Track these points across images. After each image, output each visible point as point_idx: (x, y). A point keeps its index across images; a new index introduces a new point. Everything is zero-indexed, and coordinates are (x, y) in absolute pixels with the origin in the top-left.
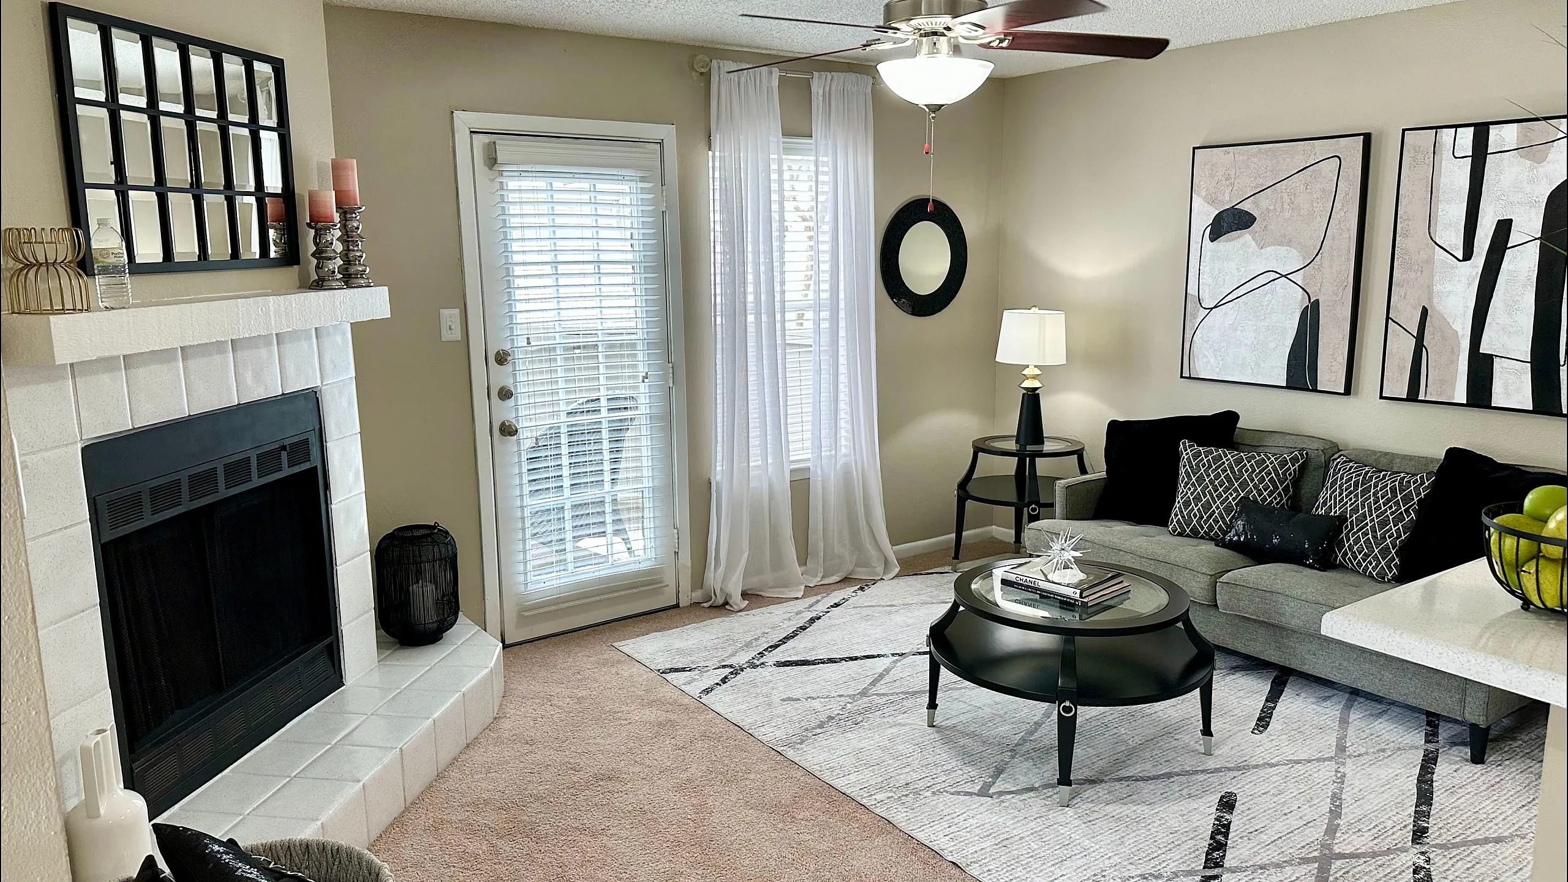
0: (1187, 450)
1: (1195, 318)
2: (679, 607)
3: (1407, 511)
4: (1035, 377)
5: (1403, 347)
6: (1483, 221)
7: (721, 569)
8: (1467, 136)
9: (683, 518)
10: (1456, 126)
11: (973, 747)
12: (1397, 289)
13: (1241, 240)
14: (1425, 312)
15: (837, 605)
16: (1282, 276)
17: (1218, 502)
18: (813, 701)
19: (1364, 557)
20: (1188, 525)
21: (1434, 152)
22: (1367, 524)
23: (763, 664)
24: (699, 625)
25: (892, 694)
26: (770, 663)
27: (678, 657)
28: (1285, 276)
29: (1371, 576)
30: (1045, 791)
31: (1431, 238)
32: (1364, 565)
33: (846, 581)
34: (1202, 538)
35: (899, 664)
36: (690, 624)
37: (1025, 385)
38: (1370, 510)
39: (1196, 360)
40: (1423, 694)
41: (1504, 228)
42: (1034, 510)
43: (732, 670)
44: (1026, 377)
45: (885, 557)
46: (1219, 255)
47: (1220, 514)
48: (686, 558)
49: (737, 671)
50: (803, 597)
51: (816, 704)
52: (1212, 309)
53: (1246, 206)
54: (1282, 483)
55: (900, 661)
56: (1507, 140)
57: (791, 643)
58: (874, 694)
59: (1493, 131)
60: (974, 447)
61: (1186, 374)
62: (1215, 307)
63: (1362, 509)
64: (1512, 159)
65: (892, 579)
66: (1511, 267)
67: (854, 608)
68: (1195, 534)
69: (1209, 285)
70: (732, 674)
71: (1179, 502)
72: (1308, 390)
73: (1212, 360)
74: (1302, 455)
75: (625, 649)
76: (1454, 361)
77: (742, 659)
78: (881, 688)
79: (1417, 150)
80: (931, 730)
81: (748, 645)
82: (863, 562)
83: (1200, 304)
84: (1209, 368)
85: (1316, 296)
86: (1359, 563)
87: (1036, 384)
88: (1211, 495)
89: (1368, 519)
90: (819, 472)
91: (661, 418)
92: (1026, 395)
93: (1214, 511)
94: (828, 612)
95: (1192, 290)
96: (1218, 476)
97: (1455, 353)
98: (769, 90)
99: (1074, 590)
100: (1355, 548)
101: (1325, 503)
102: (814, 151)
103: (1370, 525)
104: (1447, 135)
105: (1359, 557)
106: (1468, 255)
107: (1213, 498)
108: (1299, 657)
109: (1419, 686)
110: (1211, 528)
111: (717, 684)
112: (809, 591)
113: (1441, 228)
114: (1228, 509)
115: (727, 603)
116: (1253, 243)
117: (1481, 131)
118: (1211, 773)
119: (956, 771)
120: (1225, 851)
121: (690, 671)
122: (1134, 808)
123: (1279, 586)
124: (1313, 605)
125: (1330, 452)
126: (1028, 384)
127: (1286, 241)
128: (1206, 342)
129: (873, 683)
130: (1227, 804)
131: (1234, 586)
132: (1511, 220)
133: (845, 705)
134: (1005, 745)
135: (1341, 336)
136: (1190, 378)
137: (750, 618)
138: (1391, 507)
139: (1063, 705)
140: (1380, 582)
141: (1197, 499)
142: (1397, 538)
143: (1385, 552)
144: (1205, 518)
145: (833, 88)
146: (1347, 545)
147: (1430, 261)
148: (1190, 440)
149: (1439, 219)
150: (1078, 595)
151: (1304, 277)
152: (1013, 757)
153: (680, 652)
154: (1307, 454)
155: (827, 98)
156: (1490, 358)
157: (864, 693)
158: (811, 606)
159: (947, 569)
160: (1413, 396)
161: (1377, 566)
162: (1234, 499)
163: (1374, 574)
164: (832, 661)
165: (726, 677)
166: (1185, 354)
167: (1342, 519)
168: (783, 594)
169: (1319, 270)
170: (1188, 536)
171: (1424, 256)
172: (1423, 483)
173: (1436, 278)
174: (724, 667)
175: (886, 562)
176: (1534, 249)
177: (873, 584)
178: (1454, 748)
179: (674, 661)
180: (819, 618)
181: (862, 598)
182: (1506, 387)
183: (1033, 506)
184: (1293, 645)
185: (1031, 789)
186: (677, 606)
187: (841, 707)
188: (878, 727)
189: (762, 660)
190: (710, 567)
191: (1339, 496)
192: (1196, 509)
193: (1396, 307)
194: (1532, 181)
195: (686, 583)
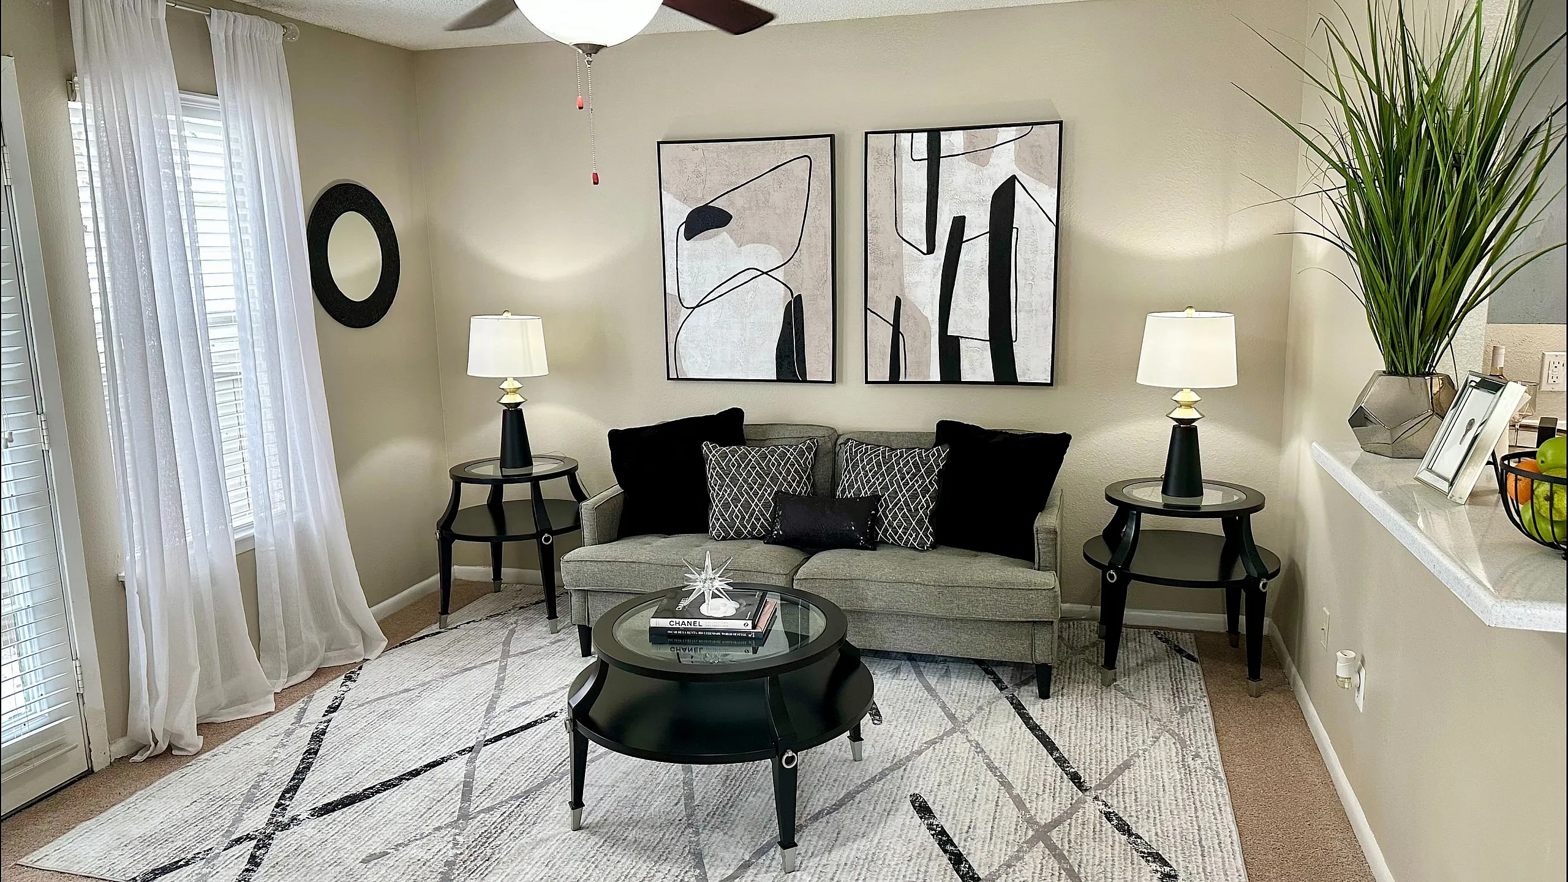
0: (711, 451)
1: (678, 318)
2: (93, 771)
3: (930, 482)
4: (515, 391)
5: (882, 335)
6: (942, 218)
7: (162, 701)
8: (922, 139)
9: (84, 641)
10: (912, 132)
11: (646, 838)
12: (873, 282)
13: (718, 239)
14: (898, 302)
15: (333, 709)
16: (763, 273)
17: (756, 500)
18: (409, 848)
19: (904, 530)
20: (731, 528)
21: (895, 155)
22: (900, 499)
23: (293, 819)
24: (149, 790)
25: (501, 804)
26: (306, 815)
27: (150, 849)
28: (766, 273)
29: (913, 548)
30: (761, 861)
31: (899, 235)
32: (905, 538)
33: (321, 674)
34: (745, 538)
35: (477, 763)
36: (131, 794)
37: (505, 400)
38: (899, 487)
39: (683, 361)
40: (998, 647)
41: (959, 224)
42: (547, 539)
43: (254, 842)
44: (506, 392)
45: (363, 632)
46: (697, 253)
47: (760, 511)
48: (96, 700)
49: (264, 842)
50: (278, 709)
51: (414, 851)
52: (694, 308)
53: (718, 204)
54: (805, 472)
55: (476, 758)
56: (956, 145)
57: (311, 779)
58: (479, 813)
59: (944, 136)
60: (453, 477)
61: (673, 375)
62: (698, 306)
63: (892, 487)
64: (960, 162)
65: (379, 657)
66: (967, 258)
67: (359, 706)
68: (739, 536)
69: (689, 284)
70: (260, 849)
71: (717, 506)
72: (798, 381)
73: (700, 359)
74: (813, 443)
75: (49, 864)
76: (927, 343)
77: (256, 820)
78: (479, 802)
79: (879, 152)
80: (582, 835)
81: (250, 800)
82: (340, 643)
83: (681, 303)
84: (697, 367)
85: (799, 291)
86: (900, 536)
87: (517, 399)
88: (748, 494)
89: (900, 495)
90: (271, 540)
91: (34, 499)
92: (508, 413)
93: (754, 509)
94: (330, 721)
95: (671, 289)
96: (749, 474)
97: (927, 336)
98: (155, 22)
99: (745, 622)
100: (895, 523)
101: (851, 486)
102: (222, 114)
103: (902, 500)
104: (905, 139)
105: (900, 531)
106: (931, 250)
107: (750, 497)
108: (879, 636)
109: (994, 640)
110: (754, 527)
111: (247, 870)
112: (283, 699)
113: (906, 225)
114: (766, 505)
115: (170, 748)
116: (731, 241)
117: (934, 136)
118: (880, 779)
119: (654, 875)
120: (966, 861)
121: (187, 864)
122: (855, 846)
123: (857, 573)
124: (894, 584)
125: (834, 438)
126: (508, 399)
127: (763, 238)
128: (691, 341)
129: (466, 795)
130: (923, 809)
131: (812, 581)
132: (964, 217)
133: (454, 839)
134: (677, 822)
135: (825, 329)
136: (678, 379)
137: (222, 760)
138: (917, 481)
139: (785, 757)
140: (921, 551)
141: (736, 500)
142: (927, 508)
143: (920, 522)
144: (747, 517)
145: (238, 32)
146: (886, 522)
147: (899, 256)
148: (712, 442)
149: (904, 216)
150: (750, 627)
151: (785, 273)
152: (697, 833)
153: (148, 841)
154: (817, 441)
155: (231, 43)
156: (957, 339)
157: (465, 815)
158: (299, 718)
159: (435, 628)
160: (894, 378)
161: (917, 536)
162: (769, 495)
163: (915, 544)
164: (387, 786)
165: (253, 857)
166: (670, 353)
167: (876, 498)
168: (246, 712)
169: (799, 266)
170: (732, 538)
171: (893, 250)
172: (940, 455)
173: (906, 271)
174: (239, 841)
175: (364, 636)
176: (984, 242)
177: (360, 668)
178: (1022, 689)
179: (150, 857)
180: (324, 733)
181: (357, 691)
182: (972, 365)
183: (546, 535)
184: (873, 627)
185: (746, 866)
186: (90, 772)
187: (451, 845)
188: (519, 854)
189: (289, 814)
190: (138, 701)
191: (865, 478)
192: (736, 510)
193: (873, 298)
194: (979, 182)
195: (99, 733)
